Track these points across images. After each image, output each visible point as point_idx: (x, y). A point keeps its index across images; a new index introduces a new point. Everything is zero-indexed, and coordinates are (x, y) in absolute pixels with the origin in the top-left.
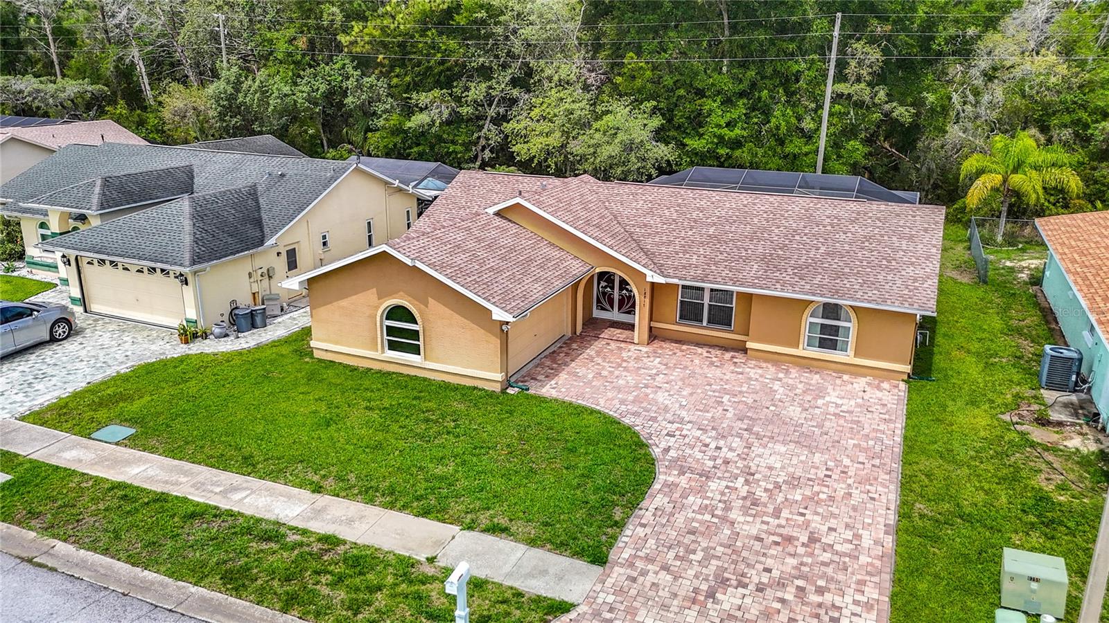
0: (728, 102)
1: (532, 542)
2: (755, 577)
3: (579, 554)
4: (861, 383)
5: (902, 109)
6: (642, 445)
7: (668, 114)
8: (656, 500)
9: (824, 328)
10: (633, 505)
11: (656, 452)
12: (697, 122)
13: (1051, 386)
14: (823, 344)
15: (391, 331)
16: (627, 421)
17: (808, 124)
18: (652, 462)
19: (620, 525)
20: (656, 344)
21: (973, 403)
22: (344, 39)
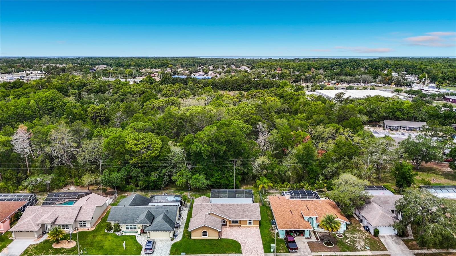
0: (217, 171)
1: (235, 253)
2: (253, 251)
3: (240, 253)
4: (254, 228)
5: (245, 170)
6: (238, 242)
7: (206, 174)
8: (242, 247)
9: (249, 222)
10: (241, 248)
11: (239, 242)
12: (212, 175)
13: (273, 225)
14: (249, 224)
15: (203, 234)
16: (234, 239)
17: (231, 174)
18: (239, 243)
19: (241, 250)
20: (230, 227)
21: (266, 229)
22: (131, 162)
